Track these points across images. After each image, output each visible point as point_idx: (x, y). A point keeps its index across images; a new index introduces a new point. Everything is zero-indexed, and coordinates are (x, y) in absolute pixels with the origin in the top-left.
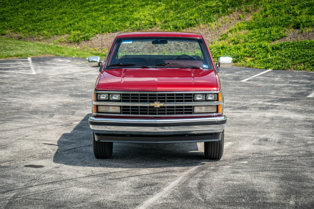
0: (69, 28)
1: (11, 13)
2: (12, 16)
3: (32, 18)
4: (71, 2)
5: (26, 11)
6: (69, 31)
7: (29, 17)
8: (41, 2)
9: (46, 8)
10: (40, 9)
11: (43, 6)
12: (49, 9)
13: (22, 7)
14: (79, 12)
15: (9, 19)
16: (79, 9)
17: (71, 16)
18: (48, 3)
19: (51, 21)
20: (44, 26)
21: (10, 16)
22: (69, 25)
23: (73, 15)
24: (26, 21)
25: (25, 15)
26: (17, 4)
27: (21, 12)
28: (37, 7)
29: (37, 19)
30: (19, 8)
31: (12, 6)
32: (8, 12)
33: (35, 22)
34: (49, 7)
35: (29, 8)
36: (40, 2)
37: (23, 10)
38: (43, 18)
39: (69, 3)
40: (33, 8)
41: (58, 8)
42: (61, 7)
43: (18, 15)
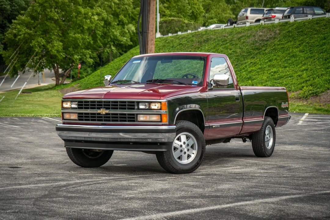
0: (303, 85)
1: (258, 72)
2: (259, 74)
3: (274, 76)
4: (316, 59)
5: (273, 69)
6: (303, 87)
7: (272, 75)
8: (289, 60)
9: (291, 65)
10: (286, 67)
11: (289, 64)
12: (293, 66)
13: (269, 66)
14: (320, 69)
15: (254, 77)
16: (321, 65)
17: (312, 73)
18: (295, 61)
19: (290, 78)
20: (282, 83)
21: (256, 75)
22: (305, 81)
23: (313, 71)
24: (268, 79)
25: (270, 73)
26: (266, 63)
27: (267, 71)
28: (283, 65)
29: (279, 77)
30: (266, 67)
31: (260, 65)
32: (256, 70)
33: (276, 79)
34: (293, 65)
35: (276, 67)
36: (287, 60)
37: (270, 68)
38: (285, 76)
39: (314, 60)
40: (279, 66)
41: (302, 65)
42: (306, 64)
43: (263, 73)
